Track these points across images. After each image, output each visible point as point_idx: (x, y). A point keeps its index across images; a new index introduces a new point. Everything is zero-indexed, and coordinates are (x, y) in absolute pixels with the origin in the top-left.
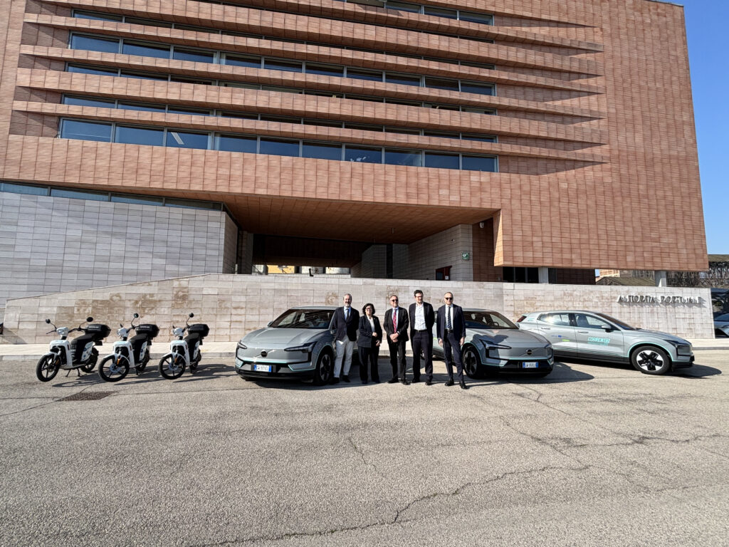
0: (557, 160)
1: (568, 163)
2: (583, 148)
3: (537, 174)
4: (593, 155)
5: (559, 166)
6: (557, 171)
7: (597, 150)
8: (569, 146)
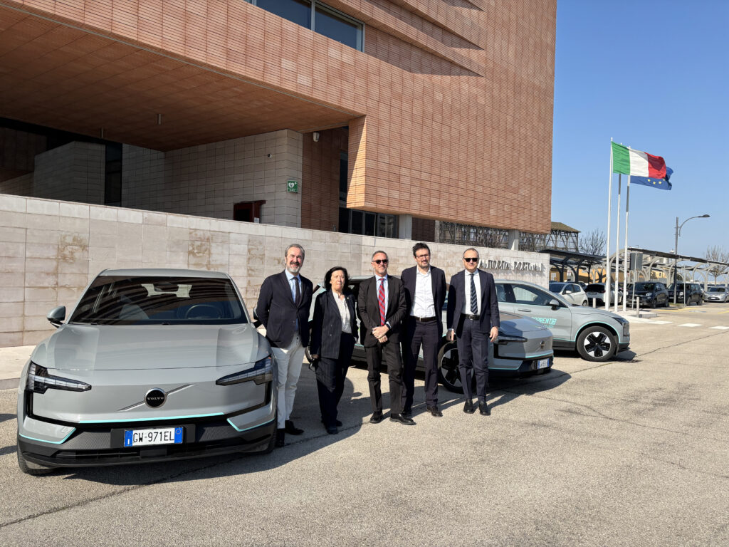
0: (434, 55)
1: (445, 65)
2: (461, 46)
3: (410, 71)
4: (470, 61)
5: (435, 65)
6: (432, 73)
7: (474, 54)
8: (448, 38)
